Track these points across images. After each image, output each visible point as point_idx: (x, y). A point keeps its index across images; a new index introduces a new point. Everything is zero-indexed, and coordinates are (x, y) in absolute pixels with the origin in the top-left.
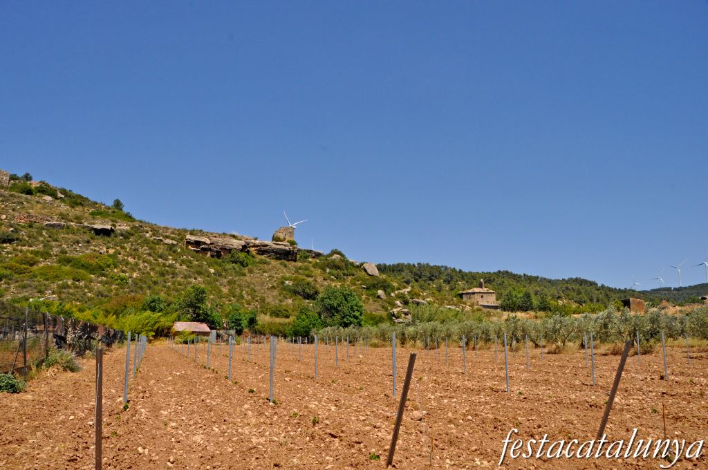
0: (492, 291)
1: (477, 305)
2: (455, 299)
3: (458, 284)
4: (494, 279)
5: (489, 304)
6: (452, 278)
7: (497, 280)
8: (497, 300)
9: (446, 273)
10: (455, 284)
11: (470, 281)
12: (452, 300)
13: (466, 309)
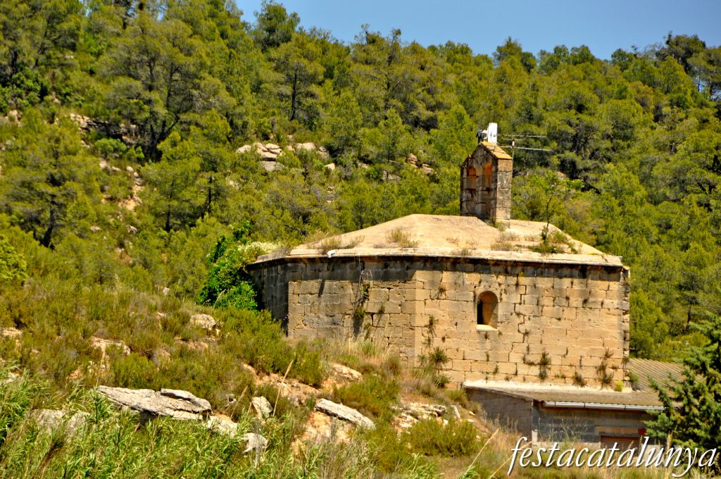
0: (588, 255)
1: (434, 389)
2: (204, 319)
3: (247, 168)
4: (622, 133)
5: (557, 389)
6: (182, 102)
7: (648, 135)
8: (638, 348)
9: (124, 45)
10: (211, 164)
11: (371, 139)
12: (177, 327)
13: (318, 428)
